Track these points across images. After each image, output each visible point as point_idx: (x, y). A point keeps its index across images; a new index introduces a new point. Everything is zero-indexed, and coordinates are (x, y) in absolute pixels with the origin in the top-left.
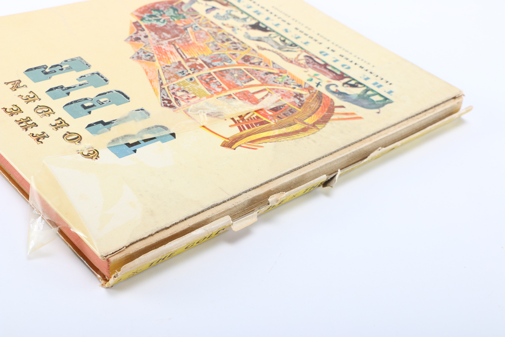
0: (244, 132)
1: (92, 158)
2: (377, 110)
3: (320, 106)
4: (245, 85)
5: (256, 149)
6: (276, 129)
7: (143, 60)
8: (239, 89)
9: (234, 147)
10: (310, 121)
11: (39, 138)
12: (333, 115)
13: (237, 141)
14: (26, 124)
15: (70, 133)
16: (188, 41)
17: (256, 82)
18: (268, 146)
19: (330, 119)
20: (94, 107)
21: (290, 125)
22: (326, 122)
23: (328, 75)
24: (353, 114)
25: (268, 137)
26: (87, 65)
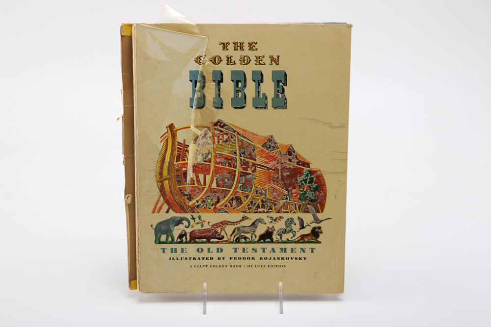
0: (177, 144)
1: (197, 59)
2: (154, 227)
3: (175, 200)
4: (215, 178)
5: (161, 137)
6: (170, 161)
7: (266, 141)
8: (213, 171)
9: (168, 128)
10: (166, 183)
11: (225, 46)
12: (164, 200)
13: (171, 133)
14: (239, 46)
15: (221, 61)
16: (274, 181)
17: (214, 186)
18: (160, 146)
19: (162, 195)
20: (236, 86)
21: (169, 171)
22: (161, 191)
23: (198, 233)
24: (159, 212)
25: (166, 151)
26: (277, 108)
